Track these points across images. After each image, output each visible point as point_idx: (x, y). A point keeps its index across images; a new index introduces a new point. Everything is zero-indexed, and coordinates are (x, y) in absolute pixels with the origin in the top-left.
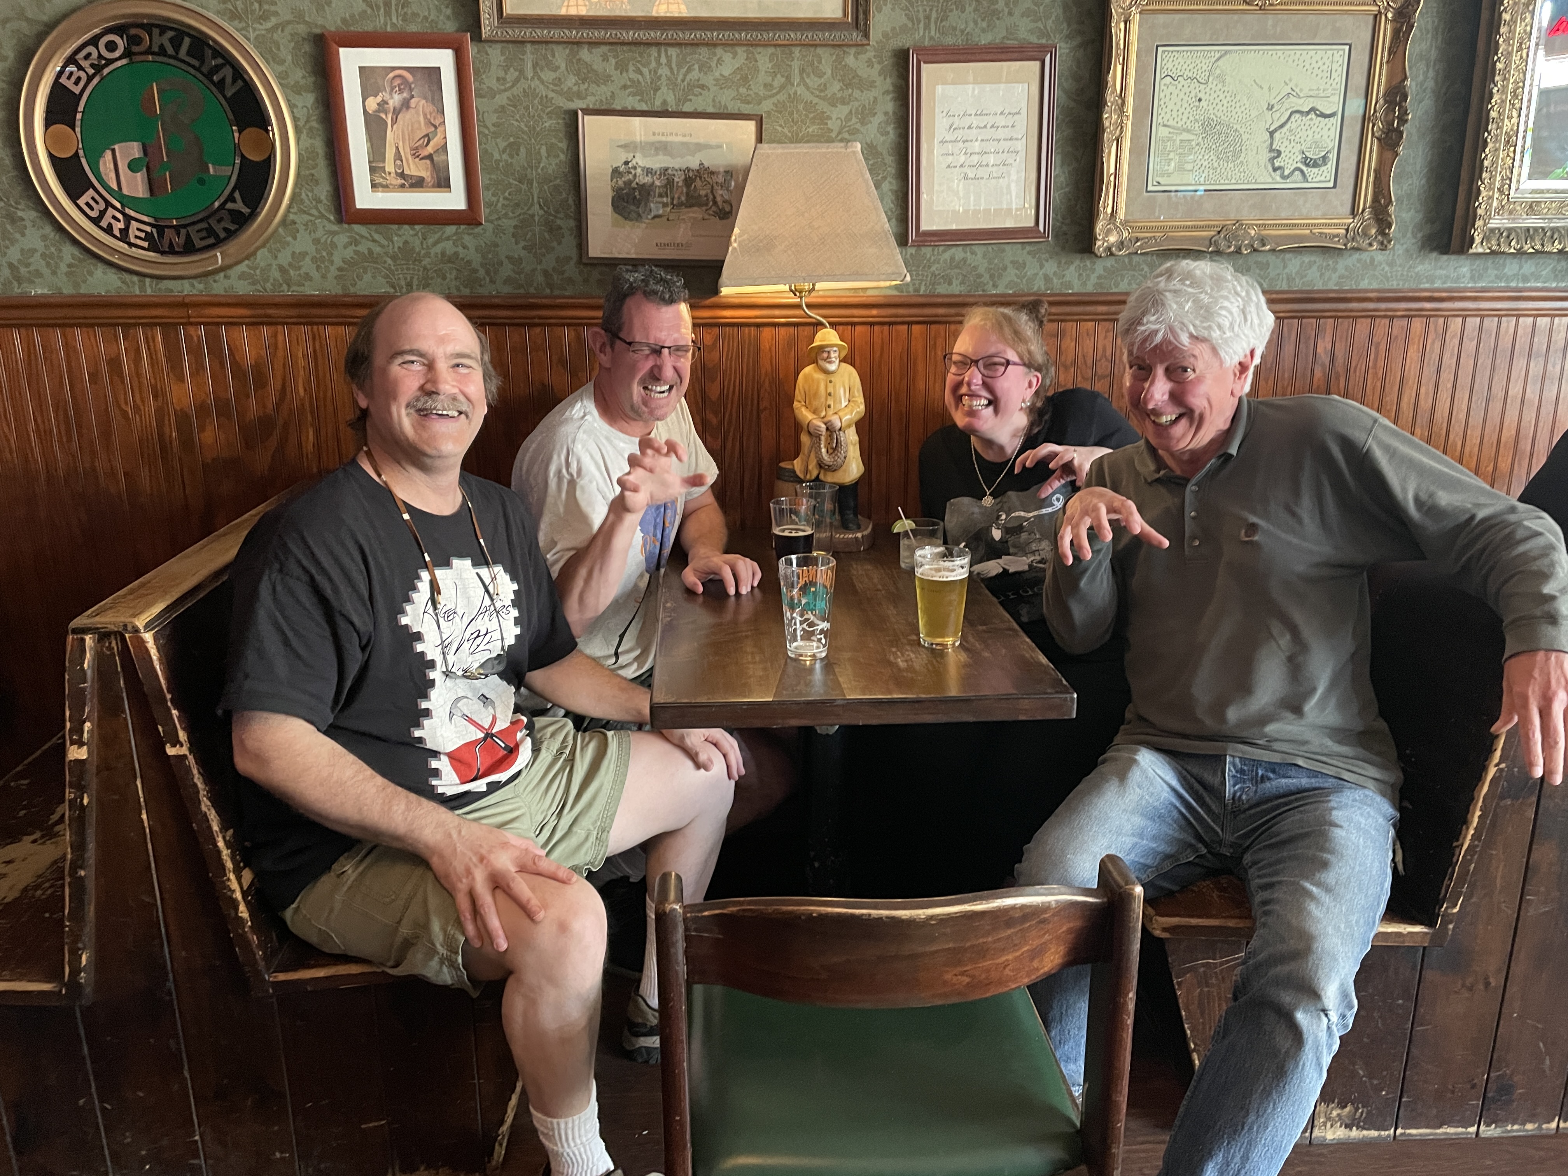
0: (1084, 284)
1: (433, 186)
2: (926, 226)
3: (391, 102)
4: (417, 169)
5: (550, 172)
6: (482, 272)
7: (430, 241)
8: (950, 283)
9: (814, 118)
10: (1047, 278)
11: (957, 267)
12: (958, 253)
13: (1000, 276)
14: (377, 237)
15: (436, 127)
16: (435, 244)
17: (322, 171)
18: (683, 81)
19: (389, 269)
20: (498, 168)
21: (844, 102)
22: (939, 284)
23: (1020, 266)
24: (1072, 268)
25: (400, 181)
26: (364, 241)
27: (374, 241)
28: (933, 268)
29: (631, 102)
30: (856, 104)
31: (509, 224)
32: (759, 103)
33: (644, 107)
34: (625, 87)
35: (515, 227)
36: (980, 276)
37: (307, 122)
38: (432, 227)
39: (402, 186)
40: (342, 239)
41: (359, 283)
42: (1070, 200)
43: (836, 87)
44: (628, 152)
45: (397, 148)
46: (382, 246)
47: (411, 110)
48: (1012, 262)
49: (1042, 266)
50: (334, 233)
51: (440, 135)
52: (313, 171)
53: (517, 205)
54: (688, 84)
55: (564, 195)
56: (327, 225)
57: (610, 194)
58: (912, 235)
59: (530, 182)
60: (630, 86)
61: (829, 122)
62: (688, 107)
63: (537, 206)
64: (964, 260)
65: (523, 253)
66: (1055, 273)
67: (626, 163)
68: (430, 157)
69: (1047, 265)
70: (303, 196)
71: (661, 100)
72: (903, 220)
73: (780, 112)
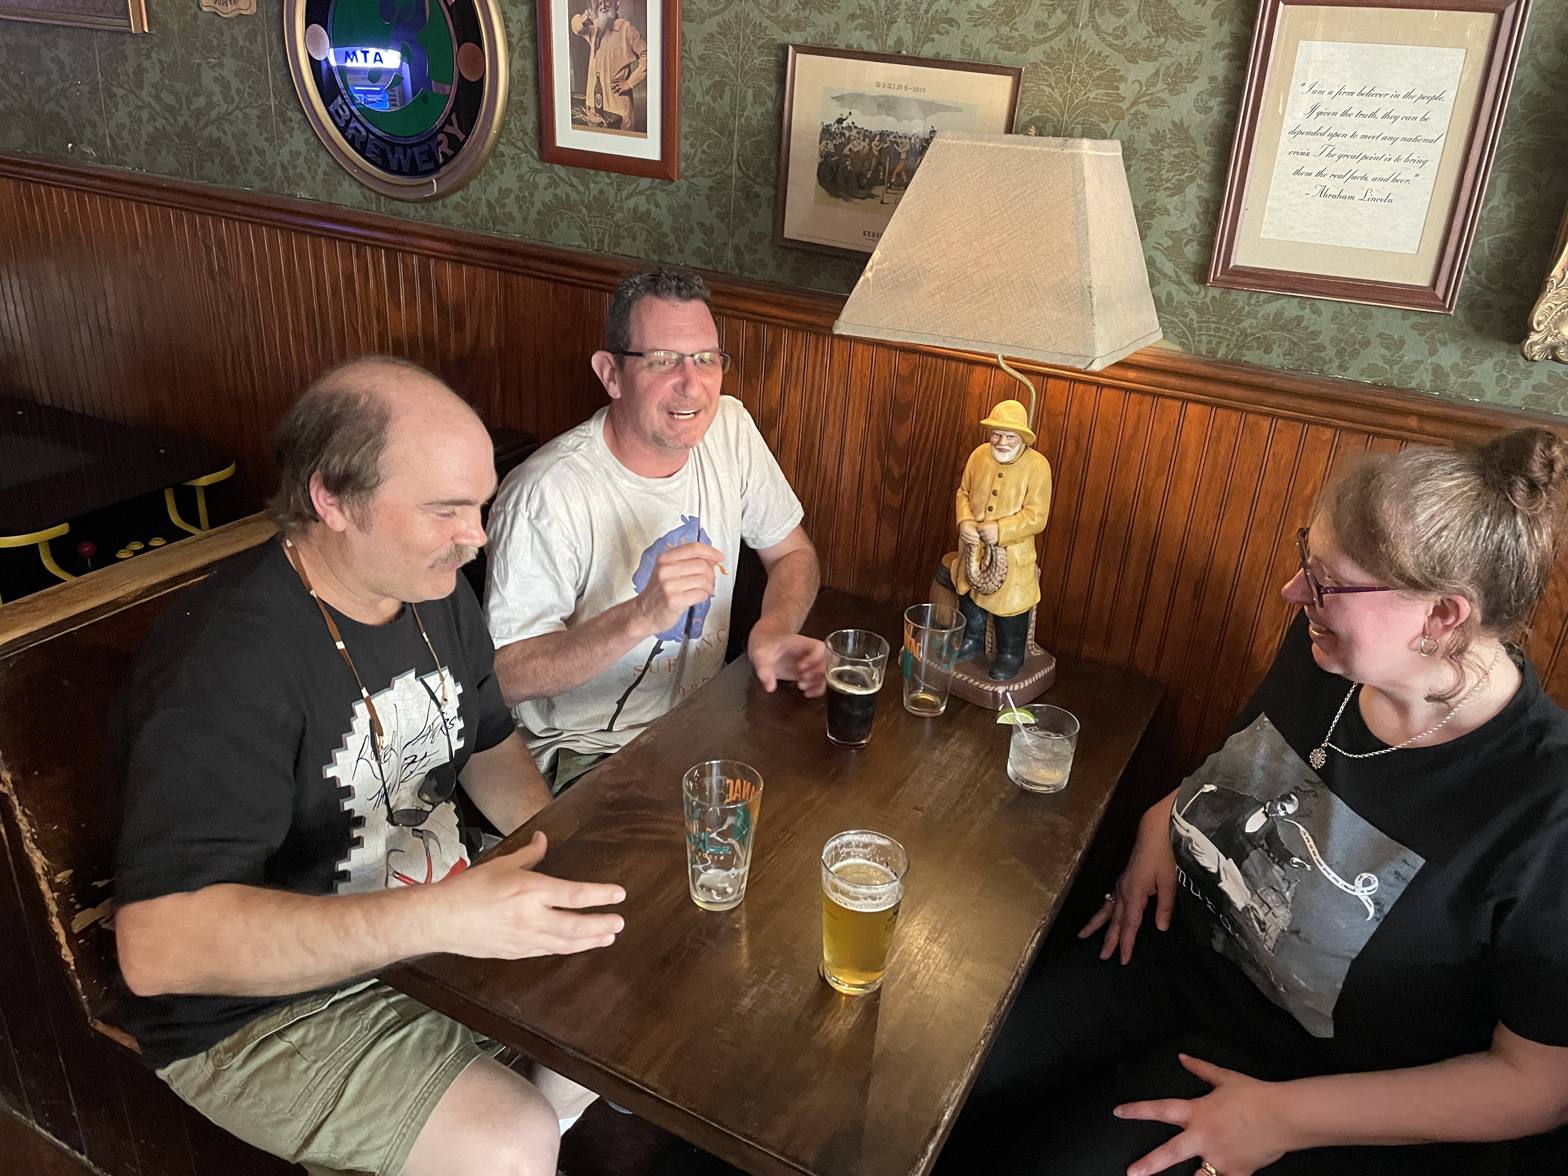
0: (1506, 393)
1: (630, 129)
2: (1241, 258)
3: (595, 22)
4: (617, 106)
5: (754, 123)
6: (671, 239)
7: (625, 193)
8: (1268, 351)
9: (1099, 77)
10: (1437, 371)
11: (1283, 328)
12: (1289, 307)
13: (1355, 354)
14: (575, 181)
15: (638, 58)
16: (628, 197)
17: (529, 99)
18: (927, 12)
19: (584, 221)
20: (699, 113)
21: (1149, 55)
22: (1249, 348)
23: (1394, 345)
24: (1489, 364)
25: (599, 119)
26: (562, 184)
27: (572, 185)
28: (1245, 324)
29: (858, 39)
30: (1168, 61)
31: (704, 183)
32: (1025, 50)
33: (874, 48)
34: (853, 17)
35: (710, 188)
36: (1320, 348)
37: (520, 40)
38: (628, 177)
39: (600, 125)
40: (543, 180)
41: (555, 231)
42: (1509, 252)
43: (1140, 33)
44: (843, 106)
45: (598, 78)
46: (578, 192)
47: (614, 33)
48: (1380, 335)
49: (1433, 352)
50: (537, 171)
51: (641, 68)
52: (522, 98)
53: (715, 161)
54: (933, 17)
55: (766, 156)
56: (530, 161)
57: (818, 160)
58: (1216, 271)
59: (731, 135)
60: (860, 16)
61: (1122, 86)
62: (927, 51)
63: (735, 165)
64: (1299, 320)
65: (716, 221)
66: (1455, 366)
67: (840, 121)
68: (629, 93)
69: (1442, 350)
70: (512, 125)
71: (895, 38)
72: (1208, 244)
73: (1052, 66)
